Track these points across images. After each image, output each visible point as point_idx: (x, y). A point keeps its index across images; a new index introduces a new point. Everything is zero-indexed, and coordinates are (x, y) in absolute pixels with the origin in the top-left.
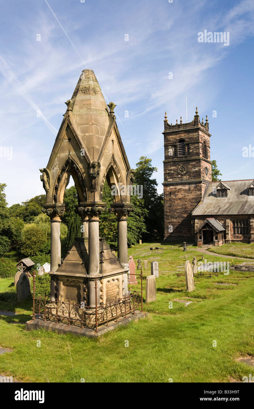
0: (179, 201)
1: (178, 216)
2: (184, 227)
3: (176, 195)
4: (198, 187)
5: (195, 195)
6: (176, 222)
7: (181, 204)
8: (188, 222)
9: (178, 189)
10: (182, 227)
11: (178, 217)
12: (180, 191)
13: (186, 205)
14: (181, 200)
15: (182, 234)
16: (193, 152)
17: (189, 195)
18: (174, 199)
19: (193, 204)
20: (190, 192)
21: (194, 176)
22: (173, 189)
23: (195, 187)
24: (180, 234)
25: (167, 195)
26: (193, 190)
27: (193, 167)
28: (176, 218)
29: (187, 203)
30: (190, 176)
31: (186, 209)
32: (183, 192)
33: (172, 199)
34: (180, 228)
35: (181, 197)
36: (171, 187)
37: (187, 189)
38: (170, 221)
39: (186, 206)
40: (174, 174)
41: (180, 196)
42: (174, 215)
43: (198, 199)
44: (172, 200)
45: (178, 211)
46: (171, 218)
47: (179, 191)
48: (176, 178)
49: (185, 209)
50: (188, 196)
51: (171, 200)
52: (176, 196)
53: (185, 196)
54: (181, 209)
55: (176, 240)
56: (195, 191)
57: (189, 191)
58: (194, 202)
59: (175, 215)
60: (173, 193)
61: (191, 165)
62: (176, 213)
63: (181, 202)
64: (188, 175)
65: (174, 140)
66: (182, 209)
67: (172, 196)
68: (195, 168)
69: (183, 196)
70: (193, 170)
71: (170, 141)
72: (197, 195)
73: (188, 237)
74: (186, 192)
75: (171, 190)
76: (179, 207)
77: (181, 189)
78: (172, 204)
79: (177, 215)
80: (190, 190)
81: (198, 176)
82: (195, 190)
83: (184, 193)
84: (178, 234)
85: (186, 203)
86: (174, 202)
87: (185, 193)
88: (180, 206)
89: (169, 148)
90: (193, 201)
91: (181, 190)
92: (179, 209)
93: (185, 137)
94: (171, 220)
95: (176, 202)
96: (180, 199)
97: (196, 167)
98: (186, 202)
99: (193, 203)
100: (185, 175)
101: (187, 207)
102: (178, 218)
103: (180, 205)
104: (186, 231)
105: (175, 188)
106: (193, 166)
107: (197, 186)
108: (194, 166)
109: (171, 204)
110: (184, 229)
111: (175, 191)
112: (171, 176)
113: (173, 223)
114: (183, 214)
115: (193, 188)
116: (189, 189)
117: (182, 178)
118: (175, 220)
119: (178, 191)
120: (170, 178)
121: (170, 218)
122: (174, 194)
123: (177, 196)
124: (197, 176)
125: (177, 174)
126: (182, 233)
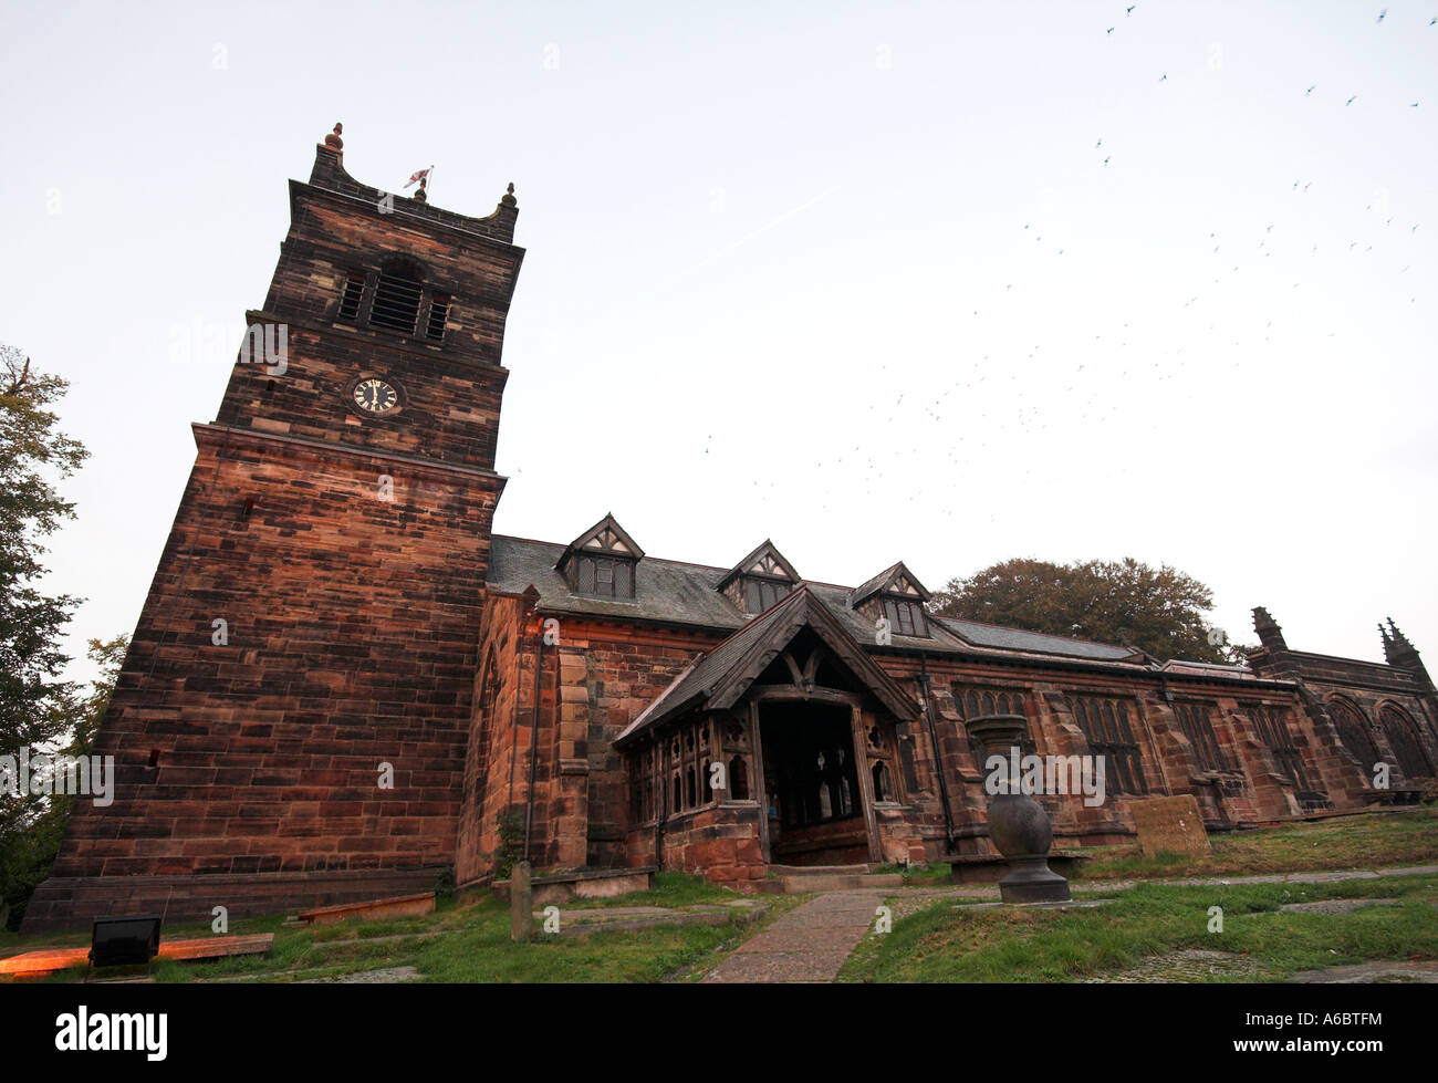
0: (309, 571)
1: (265, 676)
2: (297, 772)
3: (294, 526)
4: (471, 511)
5: (445, 551)
6: (236, 726)
7: (322, 589)
8: (350, 736)
9: (323, 495)
10: (284, 772)
11: (271, 685)
12: (338, 509)
13: (359, 602)
14: (327, 568)
15: (262, 840)
16: (465, 334)
17: (397, 542)
18: (268, 551)
19: (416, 607)
20: (408, 530)
21: (456, 450)
22: (283, 482)
23: (447, 507)
24: (248, 839)
25: (214, 511)
26: (432, 522)
27: (453, 401)
28: (244, 695)
29: (371, 590)
30: (426, 440)
31: (355, 636)
32: (354, 521)
33: (251, 548)
34: (256, 782)
35: (336, 550)
36: (268, 470)
37: (394, 507)
38: (173, 715)
39: (361, 613)
40: (316, 402)
41: (327, 536)
42: (226, 669)
43: (463, 584)
44: (246, 557)
45: (273, 640)
46: (188, 687)
47: (328, 507)
48: (322, 425)
49: (343, 629)
50: (389, 548)
51: (239, 550)
52: (290, 530)
53: (364, 547)
54: (315, 626)
55: (183, 895)
56: (445, 531)
57: (404, 518)
58: (428, 598)
59: (247, 669)
60: (275, 506)
61: (446, 386)
62: (252, 655)
63: (326, 579)
64: (417, 433)
65: (358, 244)
66: (322, 626)
67: (256, 524)
68: (468, 411)
69: (355, 542)
70: (454, 413)
71: (329, 241)
72: (457, 556)
73: (321, 865)
74: (384, 524)
75: (256, 487)
76: (294, 616)
77: (344, 499)
78: (245, 584)
79: (263, 668)
80: (413, 519)
81: (482, 455)
82: (450, 525)
83: (360, 527)
84: (225, 839)
85: (362, 589)
86: (265, 570)
87: (368, 529)
88: (312, 605)
89: (313, 265)
90: (424, 587)
91: (343, 506)
92: (293, 625)
93: (433, 259)
94: (188, 709)
95: (281, 575)
96: (320, 558)
97: (477, 406)
98: (362, 582)
99: (420, 597)
100: (393, 429)
101: (364, 619)
102: (262, 699)
103: (306, 601)
104: (316, 805)
105: (294, 483)
106: (457, 395)
107: (468, 503)
108: (463, 400)
109: (223, 581)
110: (299, 796)
111: (297, 502)
112: (285, 403)
113: (203, 731)
114: (315, 665)
115: (435, 510)
116: (409, 511)
117: (367, 434)
118: (226, 713)
119: (315, 504)
120: (273, 417)
121: (181, 694)
122: (278, 520)
123: (301, 533)
124: (472, 453)
125: (333, 408)
126: (260, 830)
